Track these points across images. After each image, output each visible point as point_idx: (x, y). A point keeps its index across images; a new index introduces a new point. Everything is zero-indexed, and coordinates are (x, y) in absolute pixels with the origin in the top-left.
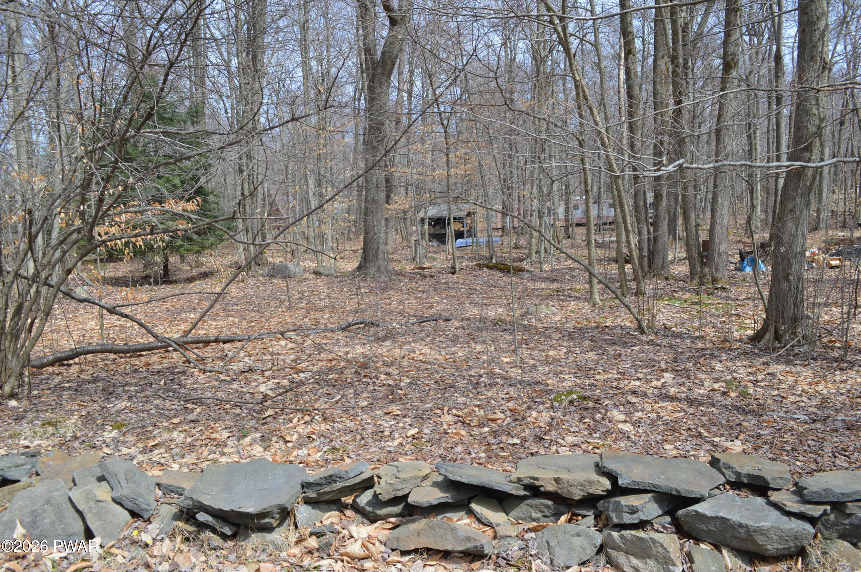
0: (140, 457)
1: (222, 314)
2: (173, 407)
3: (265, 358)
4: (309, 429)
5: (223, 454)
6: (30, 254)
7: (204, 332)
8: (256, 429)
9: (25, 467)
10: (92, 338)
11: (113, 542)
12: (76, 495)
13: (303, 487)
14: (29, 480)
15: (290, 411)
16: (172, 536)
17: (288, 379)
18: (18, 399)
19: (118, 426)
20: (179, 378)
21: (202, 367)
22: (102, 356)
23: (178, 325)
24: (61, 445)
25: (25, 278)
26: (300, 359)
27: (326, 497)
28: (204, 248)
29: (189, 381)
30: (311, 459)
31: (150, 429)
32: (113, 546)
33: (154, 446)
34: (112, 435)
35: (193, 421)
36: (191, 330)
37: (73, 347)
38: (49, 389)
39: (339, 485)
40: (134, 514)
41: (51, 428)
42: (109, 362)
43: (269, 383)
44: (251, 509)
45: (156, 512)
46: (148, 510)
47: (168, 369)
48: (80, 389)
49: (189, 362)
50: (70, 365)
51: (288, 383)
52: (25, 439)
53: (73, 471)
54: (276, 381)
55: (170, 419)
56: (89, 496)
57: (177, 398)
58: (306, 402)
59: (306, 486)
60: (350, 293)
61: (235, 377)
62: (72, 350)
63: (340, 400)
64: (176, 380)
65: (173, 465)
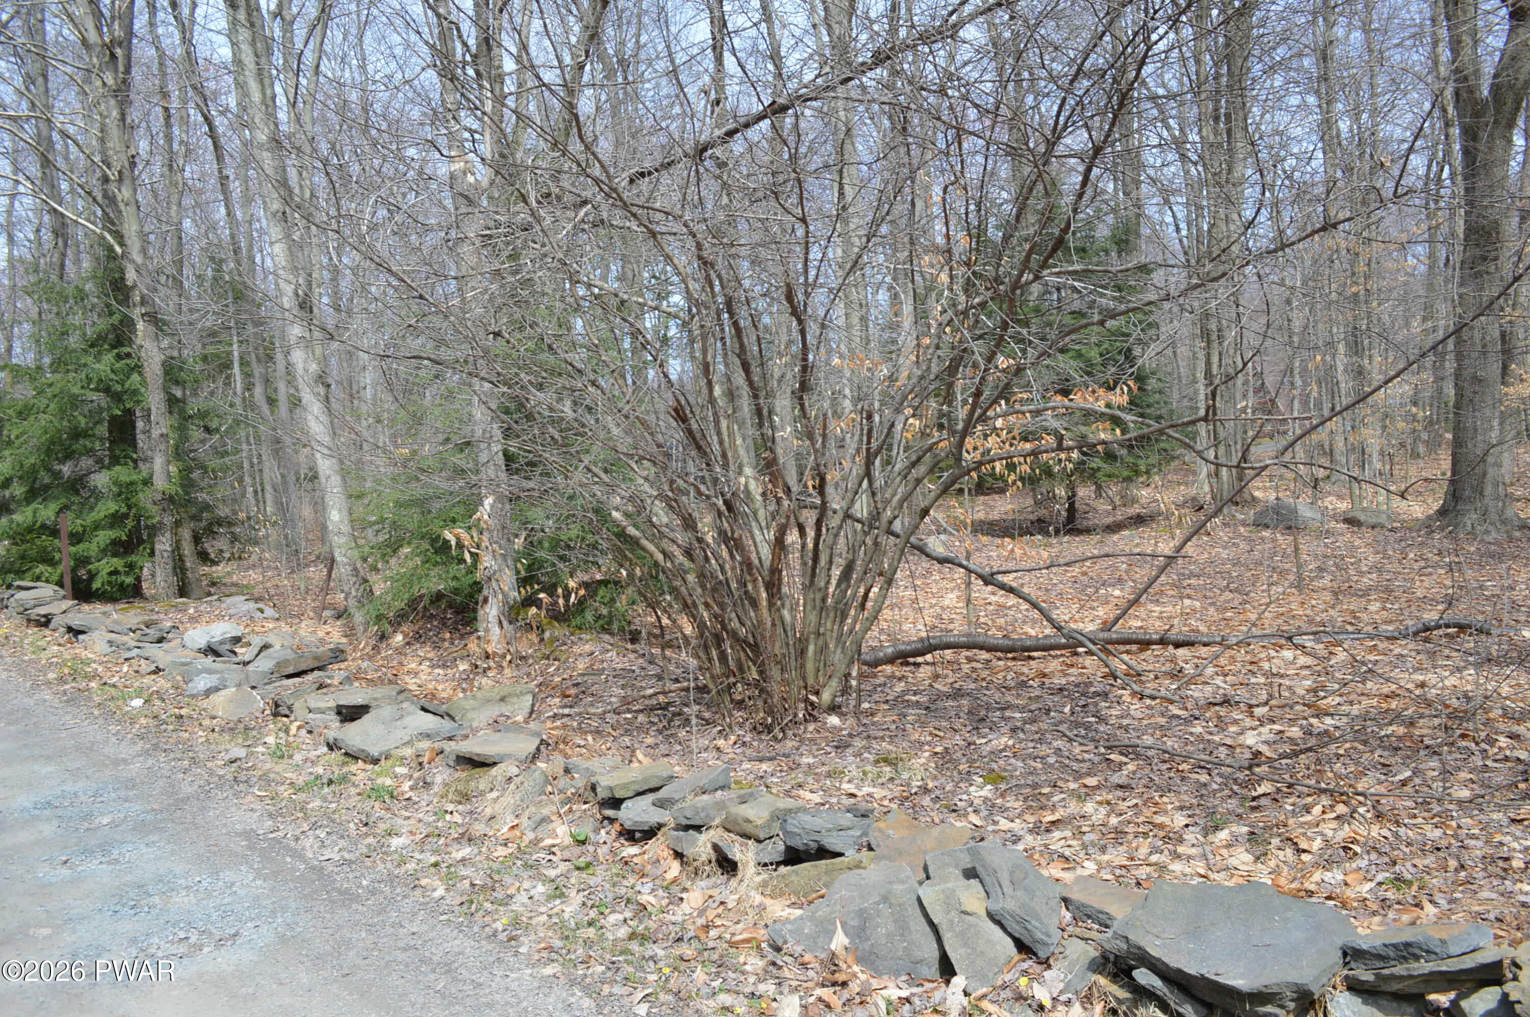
0: (1029, 840)
1: (1171, 593)
2: (1087, 756)
3: (1253, 680)
4: (1346, 831)
5: (1177, 856)
6: (865, 484)
7: (1139, 624)
8: (1239, 816)
9: (851, 832)
10: (952, 621)
11: (985, 990)
12: (928, 894)
13: (1345, 954)
14: (858, 856)
15: (1306, 790)
16: (1087, 1000)
17: (1301, 727)
18: (842, 715)
19: (993, 778)
20: (1096, 704)
21: (1136, 688)
22: (969, 654)
23: (1093, 609)
24: (903, 800)
25: (858, 521)
26: (1323, 688)
27: (1395, 987)
28: (1137, 473)
29: (1114, 712)
30: (1349, 893)
31: (1046, 790)
32: (984, 996)
33: (1053, 822)
34: (983, 793)
35: (1121, 787)
36: (1117, 620)
37: (924, 634)
38: (887, 702)
39: (1424, 967)
40: (1023, 947)
41: (888, 769)
42: (979, 666)
43: (1261, 729)
44: (1240, 982)
45: (1061, 949)
46: (1045, 944)
47: (1077, 686)
48: (933, 707)
49: (1115, 678)
50: (918, 665)
51: (1301, 734)
52: (849, 782)
53: (925, 852)
54: (1277, 727)
55: (1080, 777)
56: (950, 901)
57: (1093, 740)
58: (1338, 776)
59: (1351, 954)
60: (1422, 564)
61: (1197, 713)
62: (921, 640)
63: (1410, 779)
64: (1091, 707)
65: (1086, 864)
